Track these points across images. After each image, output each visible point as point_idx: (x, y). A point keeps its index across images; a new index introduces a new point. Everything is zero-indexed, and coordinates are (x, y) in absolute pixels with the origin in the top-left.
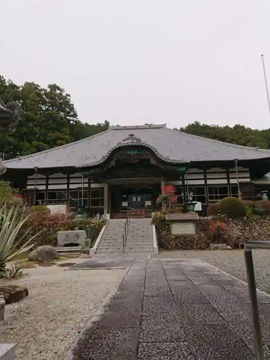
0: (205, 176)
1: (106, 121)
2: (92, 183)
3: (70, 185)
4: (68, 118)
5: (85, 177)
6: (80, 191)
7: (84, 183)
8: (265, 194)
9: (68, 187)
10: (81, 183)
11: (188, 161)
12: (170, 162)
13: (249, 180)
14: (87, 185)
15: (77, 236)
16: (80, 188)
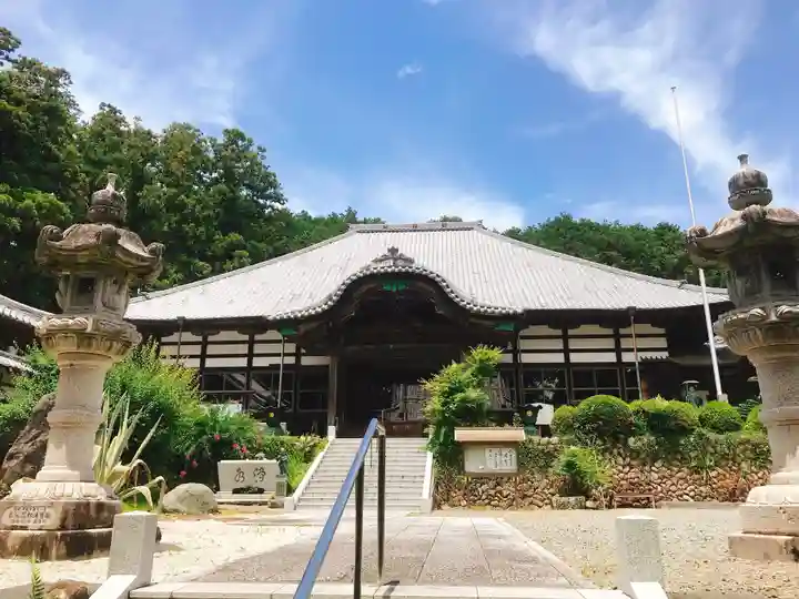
0: (566, 344)
1: (350, 210)
2: (304, 355)
3: (255, 359)
4: (261, 201)
5: (290, 340)
6: (276, 372)
7: (285, 355)
8: (692, 388)
9: (250, 362)
10: (279, 355)
11: (519, 311)
12: (479, 311)
13: (665, 355)
14: (291, 360)
15: (262, 471)
16: (276, 367)
